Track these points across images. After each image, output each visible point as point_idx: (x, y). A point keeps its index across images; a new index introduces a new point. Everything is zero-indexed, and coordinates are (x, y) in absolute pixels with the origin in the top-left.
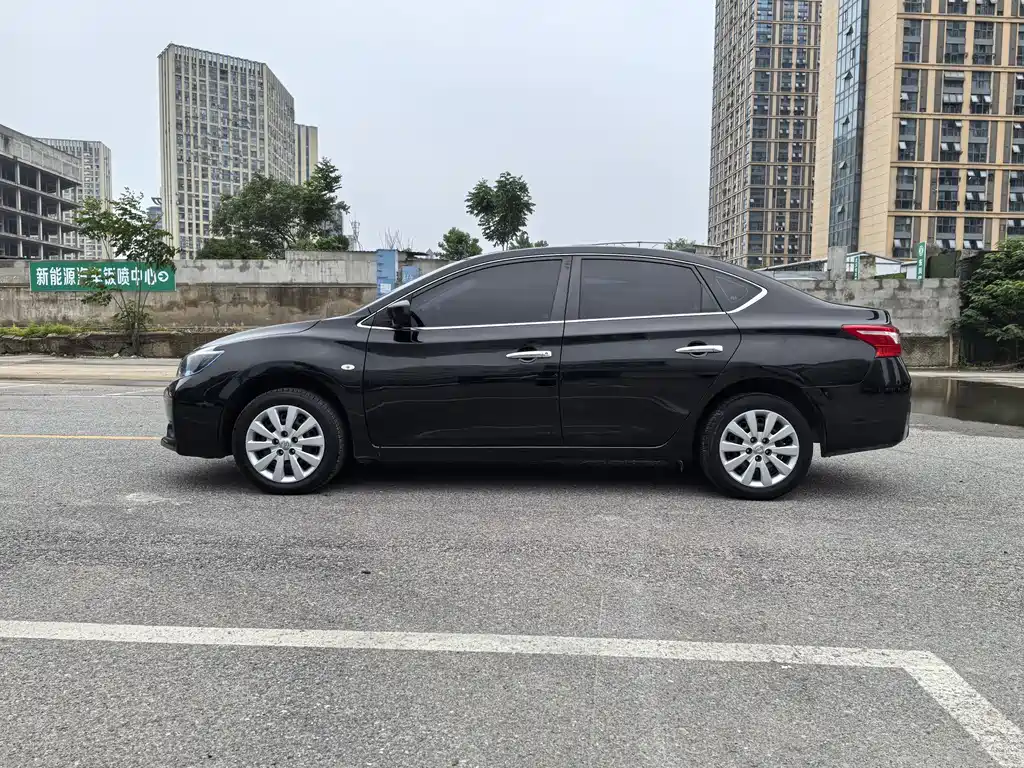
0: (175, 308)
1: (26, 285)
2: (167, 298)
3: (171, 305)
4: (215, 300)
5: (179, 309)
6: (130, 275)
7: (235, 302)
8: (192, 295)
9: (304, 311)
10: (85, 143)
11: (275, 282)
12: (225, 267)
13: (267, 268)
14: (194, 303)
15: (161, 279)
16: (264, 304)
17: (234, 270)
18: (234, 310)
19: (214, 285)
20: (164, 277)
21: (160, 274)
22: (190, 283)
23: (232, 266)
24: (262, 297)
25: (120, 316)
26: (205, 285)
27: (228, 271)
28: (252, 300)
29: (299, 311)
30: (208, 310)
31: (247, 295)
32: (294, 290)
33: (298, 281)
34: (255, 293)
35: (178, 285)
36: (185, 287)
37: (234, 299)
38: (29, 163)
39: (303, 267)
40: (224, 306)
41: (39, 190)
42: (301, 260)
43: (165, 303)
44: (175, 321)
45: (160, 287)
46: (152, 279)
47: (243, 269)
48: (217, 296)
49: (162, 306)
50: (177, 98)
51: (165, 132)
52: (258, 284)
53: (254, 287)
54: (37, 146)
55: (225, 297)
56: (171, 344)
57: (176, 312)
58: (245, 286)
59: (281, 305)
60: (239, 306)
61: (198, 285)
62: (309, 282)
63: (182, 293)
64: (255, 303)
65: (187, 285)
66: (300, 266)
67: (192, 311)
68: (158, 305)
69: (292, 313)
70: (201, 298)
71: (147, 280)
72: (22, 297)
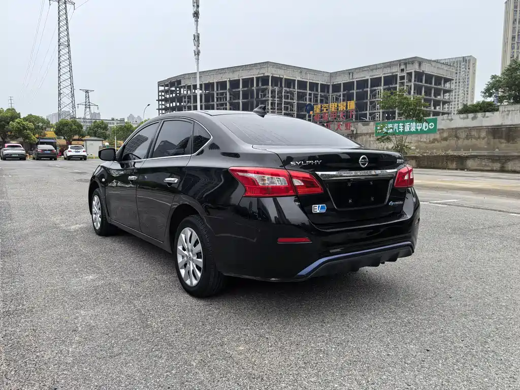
0: (436, 142)
1: (373, 133)
2: (432, 136)
3: (435, 140)
4: (458, 138)
5: (438, 142)
6: (416, 126)
7: (467, 137)
8: (445, 135)
9: (508, 141)
10: (464, 57)
11: (492, 125)
12: (464, 118)
13: (488, 117)
14: (445, 139)
15: (430, 127)
16: (484, 138)
17: (469, 119)
18: (466, 142)
19: (457, 129)
20: (432, 126)
21: (430, 124)
22: (444, 128)
23: (467, 118)
24: (483, 134)
25: (394, 148)
26: (453, 129)
27: (465, 120)
28: (477, 136)
29: (505, 142)
30: (452, 142)
31: (474, 133)
32: (504, 129)
33: (506, 124)
34: (480, 131)
35: (439, 130)
36: (441, 131)
37: (467, 136)
38: (429, 73)
39: (510, 115)
40: (461, 140)
41: (433, 85)
42: (509, 111)
43: (431, 139)
44: (436, 148)
45: (430, 131)
46: (426, 127)
47: (473, 118)
48: (458, 135)
49: (430, 141)
50: (514, 23)
51: (505, 44)
52: (482, 127)
53: (479, 129)
54: (434, 64)
55: (463, 135)
56: (416, 161)
57: (436, 144)
58: (474, 128)
59: (494, 138)
60: (470, 140)
61: (449, 129)
62: (514, 124)
63: (440, 133)
64: (479, 138)
65: (443, 129)
66: (508, 115)
67: (444, 143)
68: (428, 140)
69: (501, 143)
70: (450, 136)
71: (424, 128)
72: (372, 139)
